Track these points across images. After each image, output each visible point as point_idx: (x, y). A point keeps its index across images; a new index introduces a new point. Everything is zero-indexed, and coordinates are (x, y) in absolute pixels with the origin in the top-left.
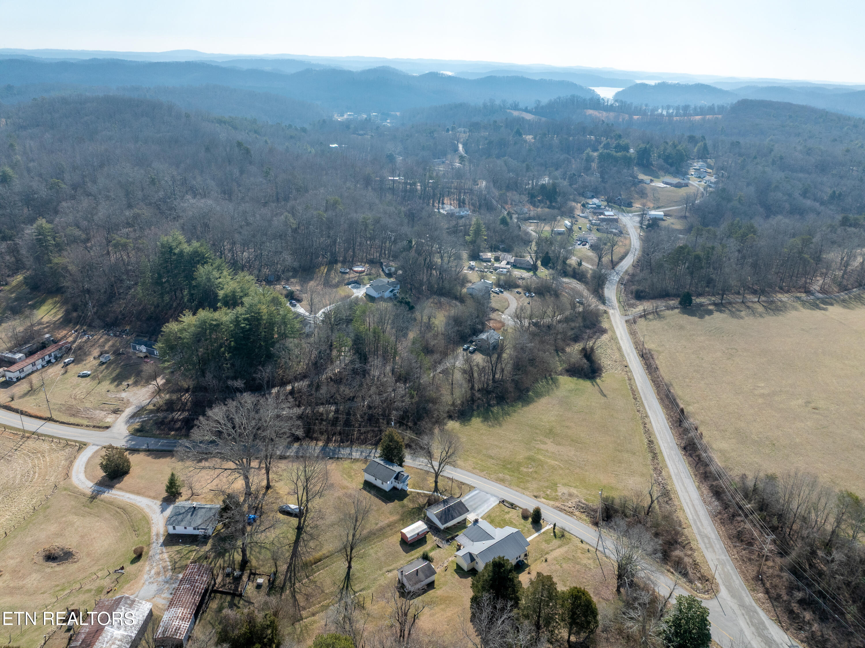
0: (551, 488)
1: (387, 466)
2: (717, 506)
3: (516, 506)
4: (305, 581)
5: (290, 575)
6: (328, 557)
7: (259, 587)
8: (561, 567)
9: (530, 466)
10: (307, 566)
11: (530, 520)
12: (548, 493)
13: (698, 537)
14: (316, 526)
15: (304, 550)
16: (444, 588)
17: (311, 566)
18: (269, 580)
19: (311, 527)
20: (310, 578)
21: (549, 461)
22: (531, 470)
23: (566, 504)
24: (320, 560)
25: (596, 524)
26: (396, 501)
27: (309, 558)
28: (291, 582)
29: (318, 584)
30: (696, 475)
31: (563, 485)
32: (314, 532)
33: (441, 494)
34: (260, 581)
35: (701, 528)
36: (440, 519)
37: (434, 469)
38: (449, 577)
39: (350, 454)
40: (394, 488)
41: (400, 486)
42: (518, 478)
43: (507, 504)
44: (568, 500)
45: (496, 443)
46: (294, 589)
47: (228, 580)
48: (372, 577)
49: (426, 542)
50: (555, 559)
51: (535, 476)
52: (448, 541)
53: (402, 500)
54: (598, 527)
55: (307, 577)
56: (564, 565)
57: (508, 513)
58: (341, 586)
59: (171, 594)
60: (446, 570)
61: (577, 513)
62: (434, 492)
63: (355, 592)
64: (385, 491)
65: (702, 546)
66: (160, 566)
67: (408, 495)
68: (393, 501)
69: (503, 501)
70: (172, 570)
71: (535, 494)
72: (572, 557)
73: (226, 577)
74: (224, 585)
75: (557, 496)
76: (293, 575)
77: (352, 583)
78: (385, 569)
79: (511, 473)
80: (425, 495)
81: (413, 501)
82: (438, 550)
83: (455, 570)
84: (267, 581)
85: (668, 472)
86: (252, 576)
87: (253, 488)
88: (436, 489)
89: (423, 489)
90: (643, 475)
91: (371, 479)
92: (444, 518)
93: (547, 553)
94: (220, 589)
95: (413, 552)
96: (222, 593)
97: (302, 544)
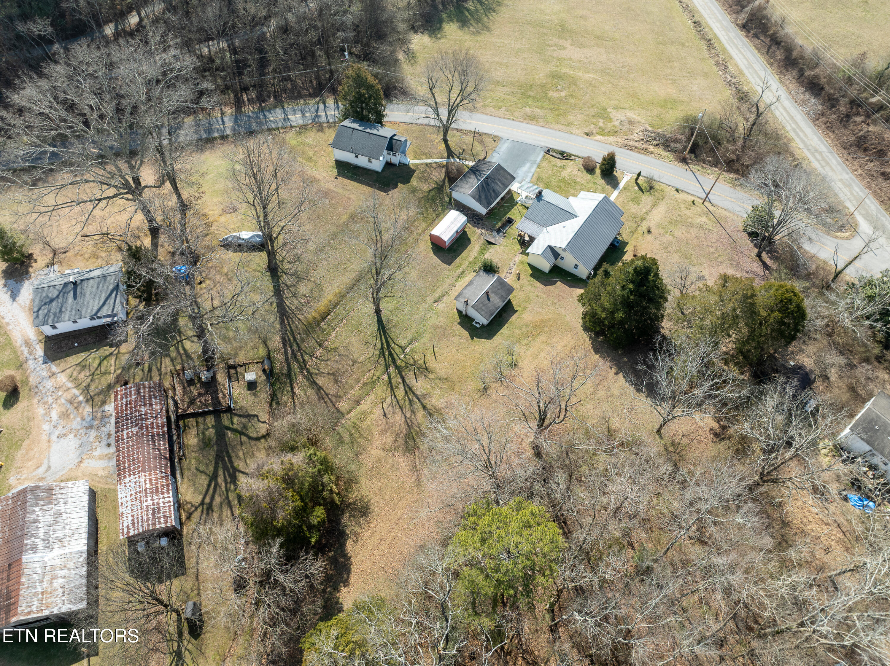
0: (602, 117)
1: (368, 130)
2: (814, 104)
3: (570, 155)
4: (320, 352)
5: (293, 351)
6: (337, 304)
7: (252, 386)
8: (674, 237)
9: (559, 87)
10: (312, 328)
11: (598, 171)
12: (601, 124)
13: (808, 154)
14: (297, 258)
15: (296, 302)
16: (530, 308)
17: (318, 325)
18: (264, 371)
19: (289, 263)
20: (326, 344)
21: (581, 74)
22: (563, 94)
23: (630, 137)
24: (328, 313)
25: (684, 160)
26: (400, 185)
27: (311, 314)
28: (297, 361)
29: (342, 351)
30: (771, 64)
31: (614, 109)
32: (300, 268)
33: (458, 157)
34: (250, 376)
35: (806, 140)
36: (479, 200)
37: (441, 121)
38: (528, 288)
39: (286, 119)
40: (388, 165)
41: (396, 160)
42: (552, 110)
43: (554, 154)
44: (631, 131)
45: (497, 59)
46: (308, 371)
47: (195, 391)
48: (417, 317)
49: (469, 240)
50: (659, 225)
51: (573, 101)
52: (499, 231)
53: (409, 181)
54: (687, 163)
55: (321, 345)
56: (676, 233)
57: (563, 167)
58: (379, 345)
59: (109, 445)
60: (519, 279)
61: (651, 148)
62: (448, 157)
63: (403, 348)
64: (377, 172)
65: (816, 165)
66: (63, 401)
67: (414, 171)
68: (396, 186)
69: (548, 151)
70: (87, 401)
71: (587, 130)
72: (679, 218)
73: (189, 386)
74: (192, 402)
75: (615, 126)
76: (295, 348)
77: (392, 335)
78: (430, 300)
79: (539, 104)
80: (440, 166)
81: (424, 179)
82: (492, 249)
83: (532, 275)
84: (260, 373)
85: (736, 65)
86: (232, 371)
87: (159, 218)
88: (450, 153)
89: (431, 157)
90: (705, 75)
91: (348, 157)
92: (483, 197)
93: (643, 219)
94: (190, 411)
95: (458, 261)
96: (194, 415)
97: (287, 293)
